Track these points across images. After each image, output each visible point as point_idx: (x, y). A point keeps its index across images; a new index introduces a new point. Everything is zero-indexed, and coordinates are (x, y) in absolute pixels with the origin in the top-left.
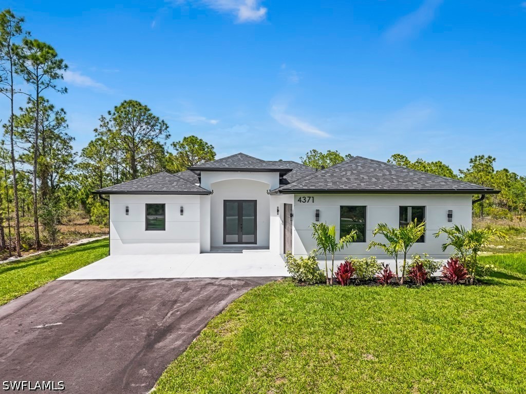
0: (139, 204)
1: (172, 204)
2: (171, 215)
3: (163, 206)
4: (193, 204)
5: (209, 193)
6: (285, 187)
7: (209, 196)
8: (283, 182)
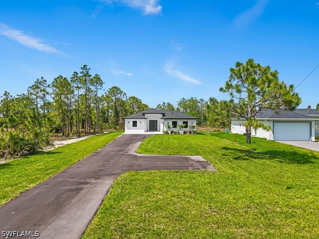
0: (131, 121)
1: (138, 121)
2: (138, 123)
3: (136, 121)
4: (143, 121)
5: (147, 119)
6: (164, 117)
7: (146, 119)
8: (164, 115)
